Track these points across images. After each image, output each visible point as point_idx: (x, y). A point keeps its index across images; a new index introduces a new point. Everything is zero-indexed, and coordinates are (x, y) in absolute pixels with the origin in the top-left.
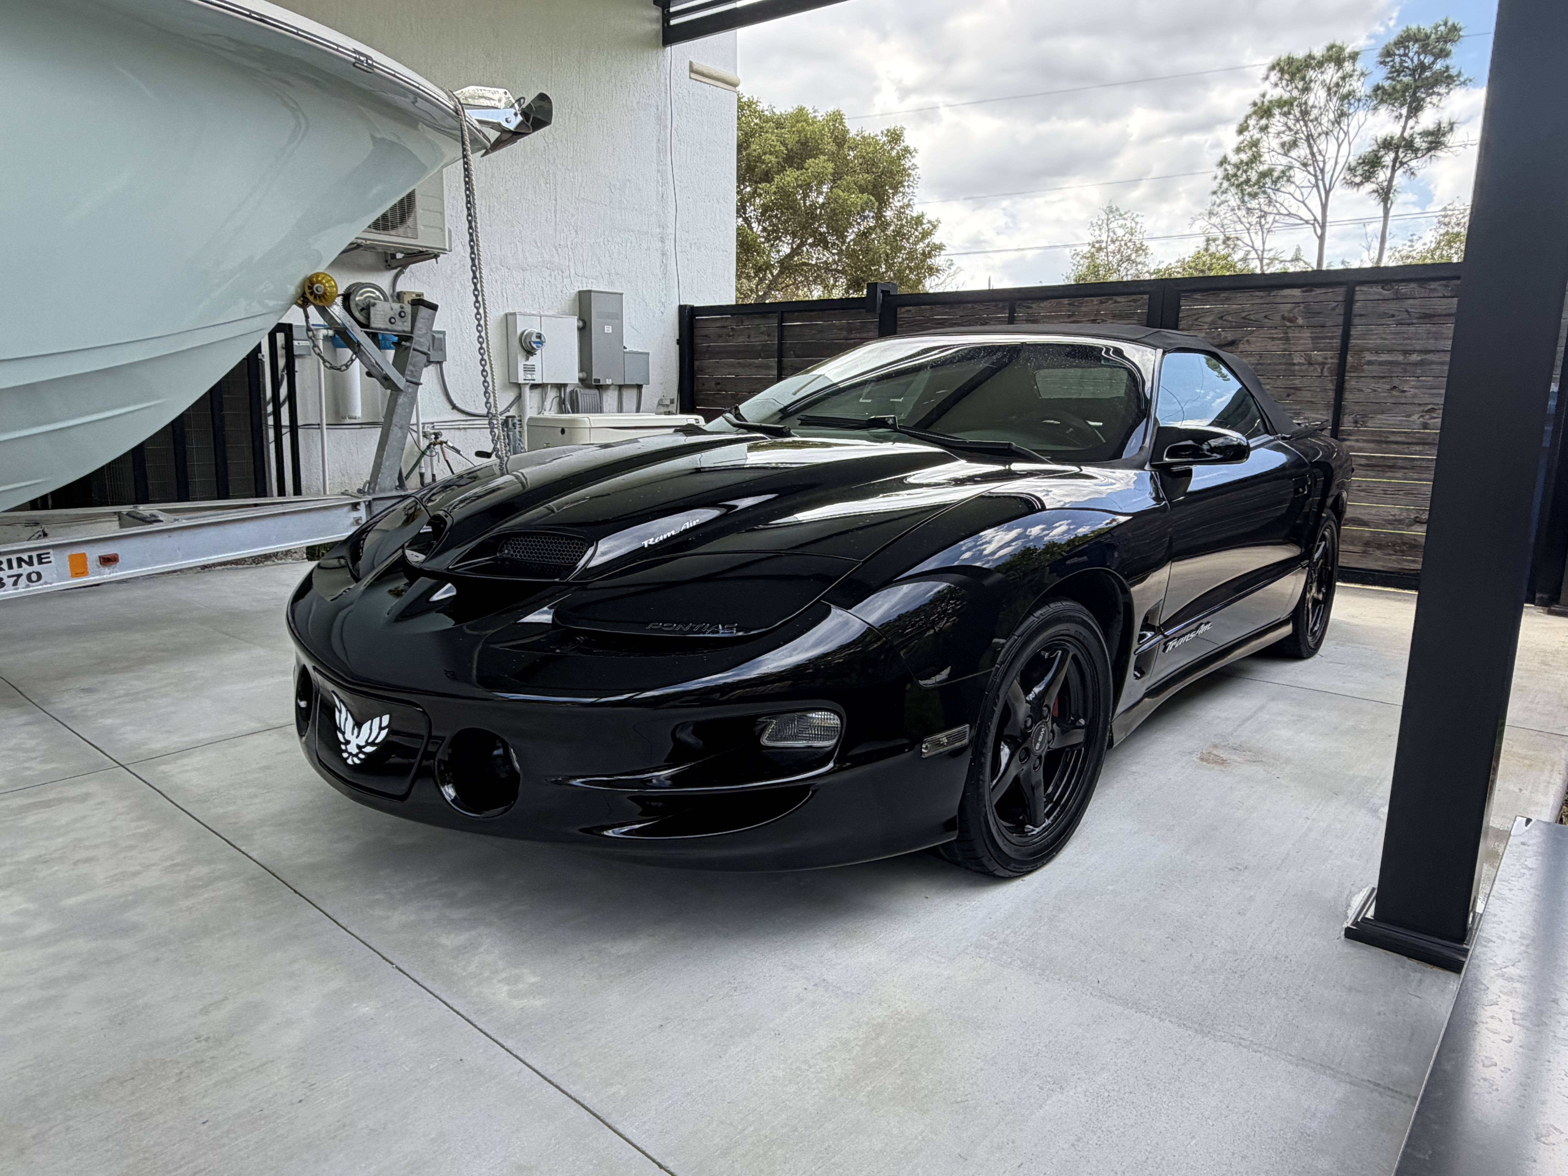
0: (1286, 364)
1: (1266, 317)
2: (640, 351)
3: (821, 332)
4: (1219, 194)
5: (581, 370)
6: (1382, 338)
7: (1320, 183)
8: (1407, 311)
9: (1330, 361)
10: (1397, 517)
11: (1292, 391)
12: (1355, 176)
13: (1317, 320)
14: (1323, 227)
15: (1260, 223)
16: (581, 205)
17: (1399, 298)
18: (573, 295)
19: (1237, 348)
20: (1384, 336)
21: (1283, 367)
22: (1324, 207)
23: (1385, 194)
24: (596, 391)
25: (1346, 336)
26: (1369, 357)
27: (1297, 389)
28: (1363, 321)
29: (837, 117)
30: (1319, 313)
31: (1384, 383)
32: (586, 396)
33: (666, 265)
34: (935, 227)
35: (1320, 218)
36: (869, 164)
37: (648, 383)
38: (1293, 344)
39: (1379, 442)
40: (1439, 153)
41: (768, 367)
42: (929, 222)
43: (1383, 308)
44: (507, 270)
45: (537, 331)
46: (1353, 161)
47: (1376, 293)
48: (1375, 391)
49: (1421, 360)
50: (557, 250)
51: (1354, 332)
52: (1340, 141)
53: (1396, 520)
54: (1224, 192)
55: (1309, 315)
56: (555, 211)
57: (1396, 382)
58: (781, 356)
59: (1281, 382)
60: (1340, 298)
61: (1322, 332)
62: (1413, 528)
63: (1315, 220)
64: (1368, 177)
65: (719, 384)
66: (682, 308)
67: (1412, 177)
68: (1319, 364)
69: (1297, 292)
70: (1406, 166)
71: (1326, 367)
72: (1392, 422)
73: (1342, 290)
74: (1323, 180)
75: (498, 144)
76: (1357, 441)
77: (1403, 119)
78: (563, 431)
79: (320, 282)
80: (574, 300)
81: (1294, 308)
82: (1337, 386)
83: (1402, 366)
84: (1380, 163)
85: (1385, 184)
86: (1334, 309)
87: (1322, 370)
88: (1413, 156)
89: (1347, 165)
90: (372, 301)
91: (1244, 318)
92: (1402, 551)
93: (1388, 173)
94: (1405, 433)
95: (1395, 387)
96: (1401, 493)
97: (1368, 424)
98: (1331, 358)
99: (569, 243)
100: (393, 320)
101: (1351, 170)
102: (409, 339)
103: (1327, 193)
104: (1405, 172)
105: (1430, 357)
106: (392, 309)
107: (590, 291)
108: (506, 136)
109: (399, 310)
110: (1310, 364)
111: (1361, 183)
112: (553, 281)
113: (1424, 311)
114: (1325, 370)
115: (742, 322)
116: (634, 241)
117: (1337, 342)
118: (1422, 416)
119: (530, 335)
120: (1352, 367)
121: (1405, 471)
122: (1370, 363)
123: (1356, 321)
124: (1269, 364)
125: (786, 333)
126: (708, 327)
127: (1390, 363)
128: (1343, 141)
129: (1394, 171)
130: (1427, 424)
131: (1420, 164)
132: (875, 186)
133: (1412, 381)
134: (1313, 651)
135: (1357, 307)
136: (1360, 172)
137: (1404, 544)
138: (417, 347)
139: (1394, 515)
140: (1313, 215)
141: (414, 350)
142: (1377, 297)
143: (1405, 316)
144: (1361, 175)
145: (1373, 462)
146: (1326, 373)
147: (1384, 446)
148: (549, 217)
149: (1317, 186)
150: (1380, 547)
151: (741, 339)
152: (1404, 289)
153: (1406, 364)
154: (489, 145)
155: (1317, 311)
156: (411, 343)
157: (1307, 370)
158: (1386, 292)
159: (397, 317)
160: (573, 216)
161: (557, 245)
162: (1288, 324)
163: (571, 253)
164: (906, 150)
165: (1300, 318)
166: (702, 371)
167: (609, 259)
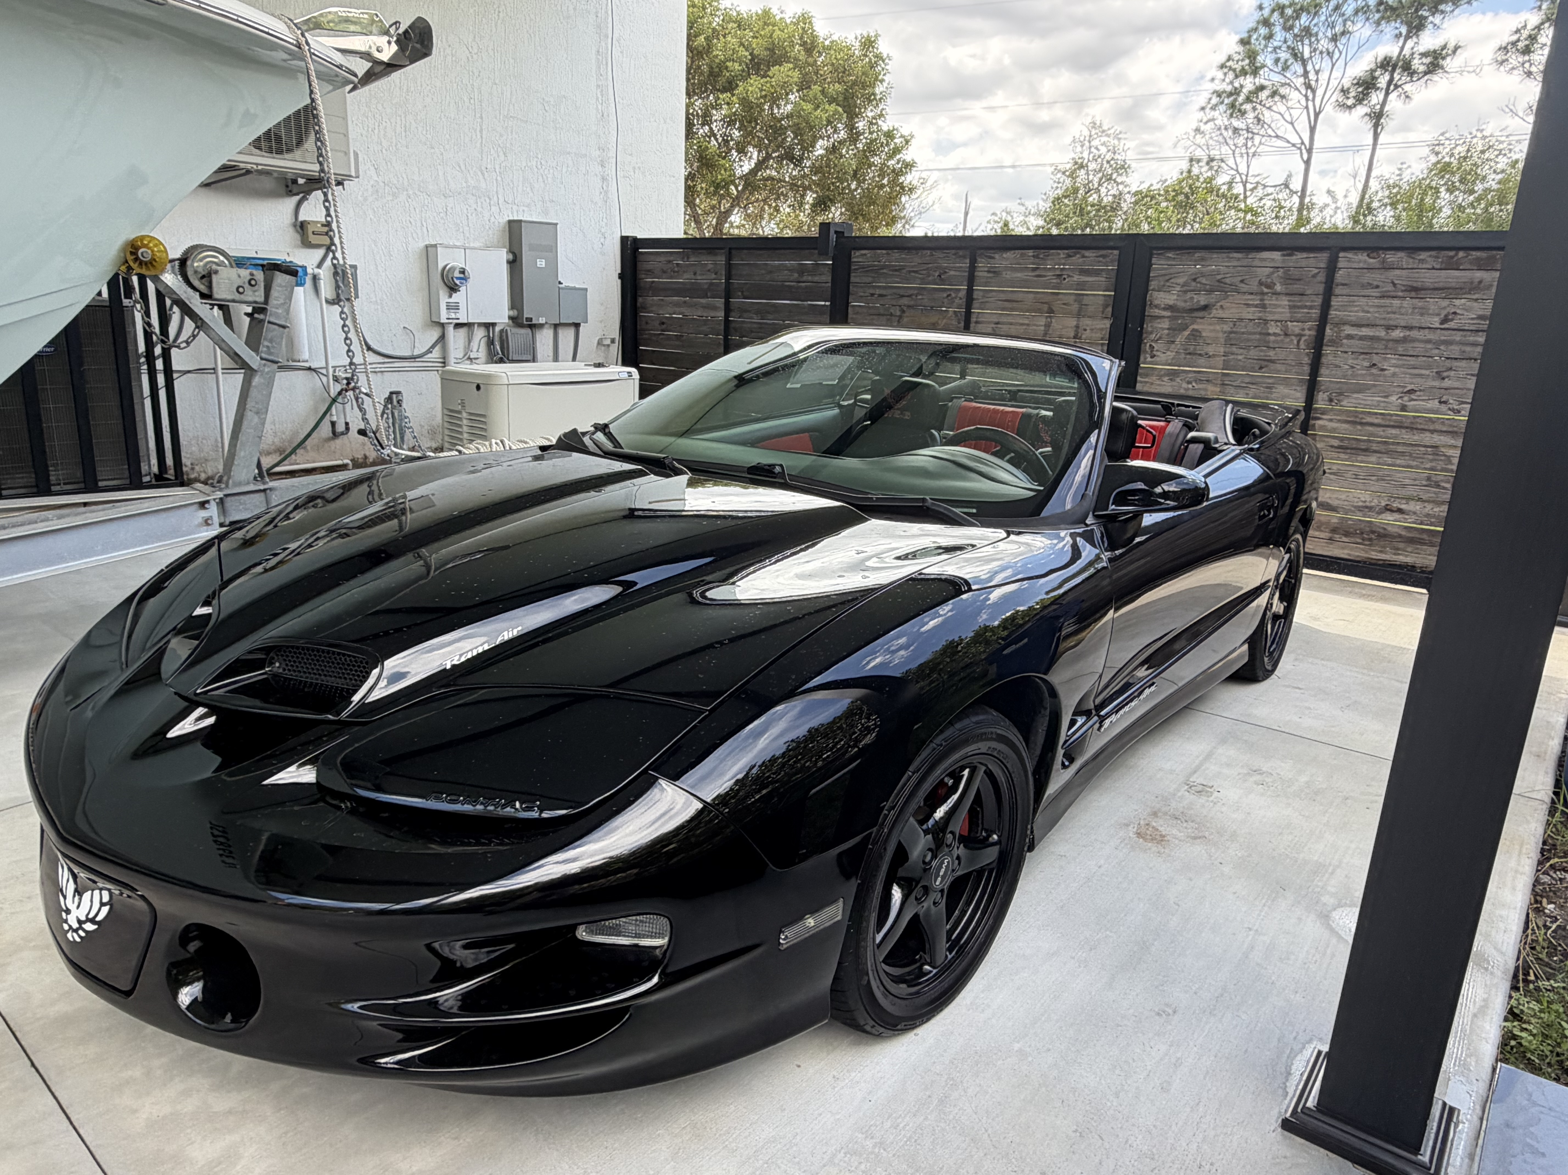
0: (1260, 334)
1: (1242, 281)
2: (577, 286)
3: (771, 272)
4: (1207, 110)
5: (513, 307)
6: (1364, 311)
7: (1310, 104)
8: (1393, 283)
9: (1307, 332)
10: (1368, 504)
11: (1266, 363)
12: (1348, 98)
13: (1297, 288)
14: (1310, 151)
15: (1246, 145)
16: (510, 123)
17: (1386, 267)
18: (502, 225)
19: (1210, 314)
20: (1366, 308)
21: (1258, 336)
22: (1313, 130)
23: (1377, 118)
24: (529, 331)
25: (1326, 307)
26: (1349, 330)
27: (1272, 361)
28: (1346, 291)
29: (805, 19)
30: (1300, 280)
31: (1364, 359)
32: (518, 336)
33: (606, 192)
34: (907, 142)
35: (1307, 142)
36: (841, 71)
37: (586, 322)
38: (1270, 312)
39: (1353, 423)
40: (1435, 78)
41: (715, 308)
42: (902, 136)
43: (1368, 277)
44: (426, 197)
45: (461, 266)
46: (1346, 82)
47: (1360, 262)
48: (1353, 367)
49: (1404, 337)
50: (483, 174)
51: (1334, 302)
52: (1334, 61)
53: (1367, 507)
54: (1213, 108)
55: (1290, 282)
56: (481, 131)
57: (1376, 359)
58: (728, 295)
59: (1253, 353)
60: (1323, 265)
61: (1300, 301)
62: (1383, 516)
63: (1303, 143)
64: (1360, 100)
65: (663, 323)
66: (624, 240)
67: (1407, 101)
68: (1296, 336)
69: (1276, 255)
70: (1400, 89)
71: (1303, 339)
72: (1369, 403)
73: (1324, 256)
74: (1313, 100)
75: (369, 77)
76: (1331, 420)
77: (1402, 40)
78: (478, 387)
79: (146, 246)
80: (504, 231)
81: (1273, 273)
82: (1312, 361)
83: (1384, 342)
84: (1374, 84)
85: (1378, 107)
86: (1314, 276)
87: (1298, 342)
88: (1409, 78)
89: (1340, 87)
90: (214, 267)
91: (1219, 281)
92: (1370, 540)
93: (1381, 96)
94: (1381, 414)
95: (1374, 365)
96: (1373, 478)
97: (1344, 403)
98: (1309, 329)
99: (497, 167)
100: (241, 290)
101: (1345, 92)
102: (262, 310)
103: (1317, 115)
104: (1399, 96)
105: (1414, 334)
106: (239, 276)
107: (520, 221)
108: (379, 69)
109: (249, 277)
110: (1286, 335)
111: (1355, 105)
112: (479, 209)
113: (1410, 283)
114: (1302, 342)
115: (688, 258)
116: (570, 163)
117: (1316, 313)
118: (1400, 397)
119: (453, 269)
120: (1329, 341)
121: (1379, 455)
122: (1350, 337)
123: (1338, 290)
124: (1243, 333)
125: (733, 272)
126: (651, 259)
127: (1372, 338)
128: (1337, 60)
129: (1387, 94)
130: (1406, 406)
131: (1414, 88)
132: (845, 98)
133: (1393, 359)
134: (1268, 674)
135: (1340, 276)
136: (1353, 94)
137: (1373, 532)
138: (272, 320)
139: (1365, 502)
140: (1300, 138)
141: (269, 322)
142: (1361, 265)
143: (1390, 287)
144: (1354, 97)
145: (1346, 443)
146: (1302, 346)
147: (1359, 427)
148: (474, 137)
149: (1307, 107)
150: (1347, 534)
151: (686, 276)
152: (1391, 257)
153: (1389, 340)
154: (356, 80)
155: (1297, 277)
156: (266, 315)
157: (1282, 341)
158: (1372, 260)
159: (247, 286)
160: (501, 136)
161: (483, 168)
162: (1266, 290)
163: (499, 178)
164: (879, 57)
165: (1278, 285)
166: (644, 308)
167: (542, 185)
